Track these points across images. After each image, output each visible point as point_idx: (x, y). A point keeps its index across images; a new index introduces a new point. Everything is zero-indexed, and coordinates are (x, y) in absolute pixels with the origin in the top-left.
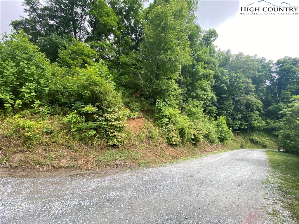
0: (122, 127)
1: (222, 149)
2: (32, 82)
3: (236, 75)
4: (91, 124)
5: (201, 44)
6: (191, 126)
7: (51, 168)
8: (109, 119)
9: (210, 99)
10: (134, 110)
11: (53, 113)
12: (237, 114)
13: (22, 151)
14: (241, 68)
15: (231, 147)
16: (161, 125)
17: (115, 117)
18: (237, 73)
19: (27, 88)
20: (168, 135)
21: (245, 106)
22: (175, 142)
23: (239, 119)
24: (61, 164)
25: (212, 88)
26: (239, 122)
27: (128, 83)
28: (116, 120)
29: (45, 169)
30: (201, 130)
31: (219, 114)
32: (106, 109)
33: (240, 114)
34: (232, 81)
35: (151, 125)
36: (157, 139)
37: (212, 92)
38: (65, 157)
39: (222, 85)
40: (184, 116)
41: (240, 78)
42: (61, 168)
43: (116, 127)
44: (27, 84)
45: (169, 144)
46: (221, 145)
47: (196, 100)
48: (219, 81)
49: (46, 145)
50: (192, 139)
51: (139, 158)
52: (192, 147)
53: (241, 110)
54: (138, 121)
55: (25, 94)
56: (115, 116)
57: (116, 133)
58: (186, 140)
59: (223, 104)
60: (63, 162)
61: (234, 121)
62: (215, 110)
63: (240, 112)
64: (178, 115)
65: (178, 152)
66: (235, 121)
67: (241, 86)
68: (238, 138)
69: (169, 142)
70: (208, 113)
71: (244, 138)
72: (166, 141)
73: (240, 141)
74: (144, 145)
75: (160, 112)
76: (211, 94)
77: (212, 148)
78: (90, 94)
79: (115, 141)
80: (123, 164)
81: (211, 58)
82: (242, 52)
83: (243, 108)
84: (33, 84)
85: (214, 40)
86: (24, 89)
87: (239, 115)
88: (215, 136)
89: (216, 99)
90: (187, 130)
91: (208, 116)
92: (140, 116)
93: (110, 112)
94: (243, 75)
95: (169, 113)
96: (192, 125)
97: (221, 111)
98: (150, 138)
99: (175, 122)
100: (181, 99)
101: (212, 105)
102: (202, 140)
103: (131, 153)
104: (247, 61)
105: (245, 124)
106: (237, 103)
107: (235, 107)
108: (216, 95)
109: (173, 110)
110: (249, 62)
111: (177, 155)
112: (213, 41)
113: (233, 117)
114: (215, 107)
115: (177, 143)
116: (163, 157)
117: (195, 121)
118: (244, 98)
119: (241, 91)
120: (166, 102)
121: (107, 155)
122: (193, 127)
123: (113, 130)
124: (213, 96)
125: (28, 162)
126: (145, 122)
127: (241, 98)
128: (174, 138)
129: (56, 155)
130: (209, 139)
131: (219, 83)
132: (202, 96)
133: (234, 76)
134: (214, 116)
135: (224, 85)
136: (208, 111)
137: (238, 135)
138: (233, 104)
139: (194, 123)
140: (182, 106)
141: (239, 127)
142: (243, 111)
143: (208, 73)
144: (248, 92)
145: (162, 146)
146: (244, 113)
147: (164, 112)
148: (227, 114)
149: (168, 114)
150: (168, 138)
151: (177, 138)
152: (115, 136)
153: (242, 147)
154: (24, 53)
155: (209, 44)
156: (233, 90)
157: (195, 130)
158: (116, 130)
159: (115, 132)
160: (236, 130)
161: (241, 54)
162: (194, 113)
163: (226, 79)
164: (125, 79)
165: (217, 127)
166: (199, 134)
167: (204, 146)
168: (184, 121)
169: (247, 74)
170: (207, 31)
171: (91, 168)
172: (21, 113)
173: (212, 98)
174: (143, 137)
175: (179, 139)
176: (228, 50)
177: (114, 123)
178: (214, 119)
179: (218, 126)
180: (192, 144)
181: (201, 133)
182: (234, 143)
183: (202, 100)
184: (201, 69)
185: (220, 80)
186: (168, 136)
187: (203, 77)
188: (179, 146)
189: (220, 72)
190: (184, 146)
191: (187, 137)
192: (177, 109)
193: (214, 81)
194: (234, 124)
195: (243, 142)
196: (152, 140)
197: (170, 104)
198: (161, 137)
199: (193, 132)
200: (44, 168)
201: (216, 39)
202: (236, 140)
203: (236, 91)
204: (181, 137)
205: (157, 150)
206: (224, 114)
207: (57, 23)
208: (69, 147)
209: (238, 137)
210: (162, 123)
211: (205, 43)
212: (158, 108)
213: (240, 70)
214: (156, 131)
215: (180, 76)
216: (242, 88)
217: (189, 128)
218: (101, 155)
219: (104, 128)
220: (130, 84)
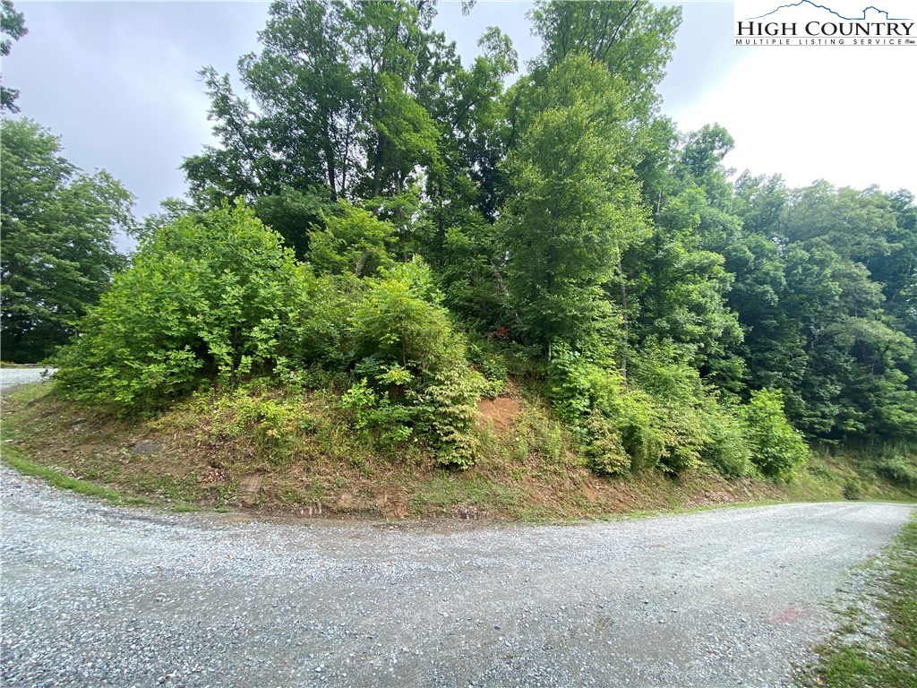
0: (470, 420)
1: (769, 497)
2: (270, 315)
3: (807, 255)
4: (401, 411)
5: (679, 174)
6: (658, 421)
7: (324, 512)
8: (440, 398)
9: (720, 335)
10: (491, 373)
11: (311, 386)
12: (825, 383)
13: (262, 471)
14: (824, 231)
15: (806, 493)
16: (569, 417)
17: (452, 394)
18: (812, 246)
19: (262, 330)
20: (589, 444)
21: (852, 354)
22: (612, 465)
23: (835, 399)
24: (341, 503)
25: (727, 300)
26: (836, 410)
27: (471, 301)
28: (456, 401)
29: (311, 513)
30: (691, 434)
31: (755, 384)
32: (429, 373)
33: (836, 382)
34: (795, 275)
35: (539, 415)
36: (560, 456)
37: (725, 312)
38: (348, 488)
39: (759, 289)
40: (635, 392)
41: (822, 263)
42: (344, 512)
43: (456, 418)
44: (263, 321)
45: (593, 472)
46: (767, 484)
47: (671, 340)
48: (748, 276)
49: (307, 460)
50: (664, 460)
51: (516, 502)
52: (664, 483)
53: (839, 367)
54: (504, 405)
55: (259, 343)
56: (451, 391)
57: (457, 435)
58: (643, 463)
59: (767, 350)
60: (346, 500)
61: (814, 405)
62: (741, 371)
63: (836, 373)
64: (616, 389)
65: (620, 496)
66: (819, 405)
67: (829, 290)
68: (833, 464)
69: (595, 465)
70: (719, 379)
71: (858, 465)
72: (585, 461)
73: (840, 476)
74: (524, 468)
75: (563, 380)
76: (722, 320)
77: (731, 489)
78: (398, 340)
79: (454, 454)
80: (478, 515)
81: (714, 211)
82: (825, 179)
83: (847, 363)
84: (273, 319)
85: (723, 155)
86: (256, 332)
87: (832, 384)
88: (741, 454)
89: (742, 335)
90: (647, 433)
91: (715, 389)
92: (509, 391)
93: (440, 383)
94: (834, 255)
95: (591, 381)
96: (660, 418)
97: (762, 373)
98: (540, 451)
99: (609, 409)
100: (624, 339)
101: (730, 354)
102: (695, 462)
103: (494, 487)
104: (846, 206)
105: (857, 416)
106: (820, 343)
107: (813, 357)
108: (742, 321)
109: (600, 374)
110: (853, 209)
111: (618, 502)
112: (716, 159)
113: (809, 392)
114: (742, 361)
115: (616, 469)
116: (580, 505)
117: (672, 405)
118: (843, 326)
119: (831, 303)
120: (580, 351)
121: (437, 490)
122: (664, 424)
123: (449, 427)
124: (730, 323)
125: (276, 495)
126: (521, 406)
127: (833, 327)
128: (609, 455)
129: (329, 482)
130: (721, 462)
131: (749, 281)
132: (689, 327)
133: (801, 259)
134: (738, 389)
135: (768, 287)
136: (714, 373)
137: (833, 455)
138: (806, 348)
139: (668, 411)
140: (627, 359)
141: (833, 428)
142: (846, 370)
143: (706, 261)
144: (859, 307)
145: (574, 476)
146: (851, 378)
147: (575, 379)
148: (785, 382)
149: (588, 385)
150: (588, 454)
151: (617, 454)
152: (454, 441)
153: (850, 494)
154: (258, 253)
155: (704, 168)
156: (802, 304)
157: (671, 432)
158: (456, 428)
159: (452, 433)
160: (824, 435)
161: (821, 185)
162: (666, 382)
163: (771, 268)
164: (463, 289)
165: (750, 426)
166: (684, 445)
167: (704, 482)
168: (636, 406)
169: (848, 249)
170: (695, 131)
171: (405, 516)
172: (248, 385)
173: (727, 331)
174: (523, 448)
175: (624, 458)
176: (774, 177)
177: (451, 409)
178: (740, 398)
179: (752, 421)
180: (665, 476)
181: (691, 443)
182: (815, 482)
183: (693, 341)
184: (682, 251)
185: (750, 271)
186: (590, 448)
187: (689, 273)
188: (625, 478)
189: (749, 248)
190: (640, 479)
191: (646, 451)
192: (612, 371)
193: (731, 277)
194: (817, 416)
195: (854, 479)
196: (545, 458)
197: (591, 357)
198: (569, 449)
199: (664, 437)
200: (308, 509)
201: (729, 153)
202: (824, 472)
203: (812, 305)
204: (628, 452)
205: (561, 485)
206: (776, 383)
207: (289, 156)
208: (355, 465)
209: (834, 461)
210: (570, 412)
211: (692, 168)
212: (556, 368)
213: (823, 237)
214: (555, 434)
215: (616, 274)
216: (833, 296)
217: (651, 426)
218: (424, 487)
219: (428, 420)
220: (477, 303)
